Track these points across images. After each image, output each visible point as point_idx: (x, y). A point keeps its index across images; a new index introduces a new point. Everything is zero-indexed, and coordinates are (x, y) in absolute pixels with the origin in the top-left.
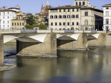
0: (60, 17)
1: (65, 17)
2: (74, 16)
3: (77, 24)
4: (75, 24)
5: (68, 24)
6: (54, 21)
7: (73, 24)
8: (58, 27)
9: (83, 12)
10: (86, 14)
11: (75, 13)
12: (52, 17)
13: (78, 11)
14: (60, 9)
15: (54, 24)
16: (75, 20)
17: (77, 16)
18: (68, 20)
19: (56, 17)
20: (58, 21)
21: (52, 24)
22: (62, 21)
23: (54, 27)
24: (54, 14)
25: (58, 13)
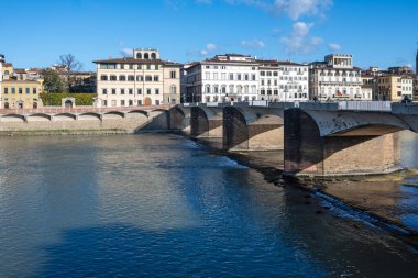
0: (122, 78)
1: (132, 78)
2: (149, 78)
3: (157, 92)
4: (153, 92)
5: (140, 92)
6: (109, 85)
7: (149, 92)
8: (119, 97)
9: (168, 71)
10: (173, 75)
11: (152, 72)
12: (104, 78)
13: (157, 68)
14: (122, 63)
15: (110, 91)
16: (152, 85)
17: (156, 79)
18: (139, 85)
19: (113, 78)
20: (118, 85)
21: (105, 92)
22: (127, 85)
23: (110, 97)
24: (109, 72)
25: (118, 72)
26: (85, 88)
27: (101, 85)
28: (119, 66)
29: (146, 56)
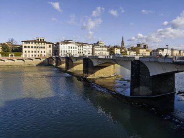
0: (32, 47)
1: (35, 47)
2: (42, 47)
3: (45, 52)
4: (43, 52)
5: (38, 52)
6: (27, 49)
7: (42, 52)
8: (31, 54)
9: (48, 45)
10: (50, 46)
11: (43, 45)
12: (25, 47)
14: (32, 42)
15: (27, 52)
16: (43, 50)
17: (44, 48)
18: (38, 50)
19: (29, 47)
20: (31, 50)
21: (26, 52)
22: (34, 50)
23: (27, 54)
24: (27, 45)
25: (30, 45)
26: (18, 50)
27: (24, 50)
28: (31, 43)
29: (41, 40)
